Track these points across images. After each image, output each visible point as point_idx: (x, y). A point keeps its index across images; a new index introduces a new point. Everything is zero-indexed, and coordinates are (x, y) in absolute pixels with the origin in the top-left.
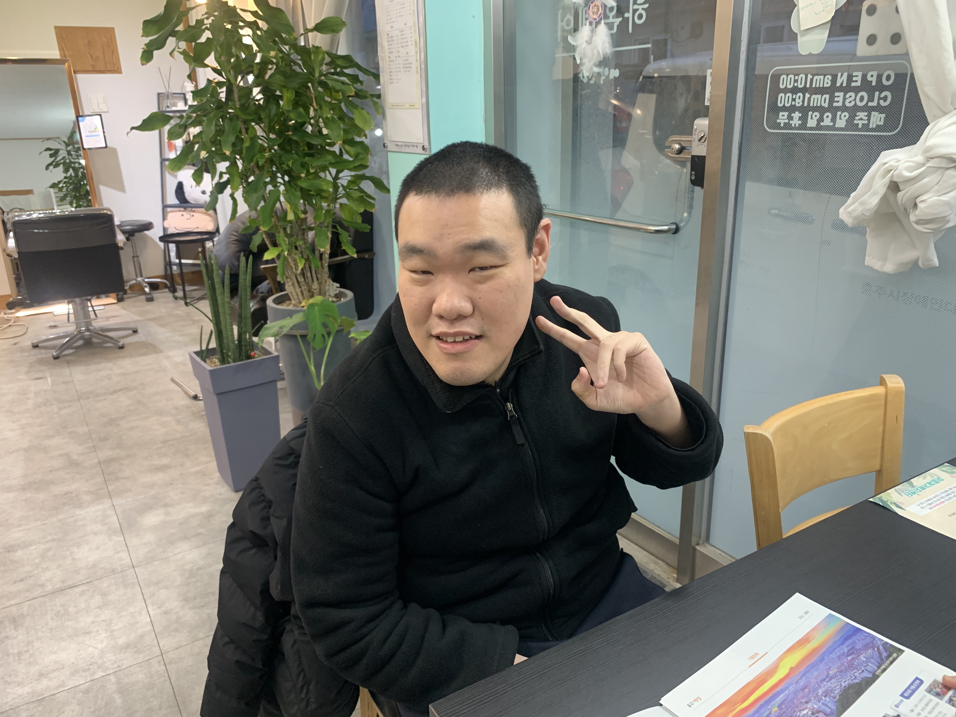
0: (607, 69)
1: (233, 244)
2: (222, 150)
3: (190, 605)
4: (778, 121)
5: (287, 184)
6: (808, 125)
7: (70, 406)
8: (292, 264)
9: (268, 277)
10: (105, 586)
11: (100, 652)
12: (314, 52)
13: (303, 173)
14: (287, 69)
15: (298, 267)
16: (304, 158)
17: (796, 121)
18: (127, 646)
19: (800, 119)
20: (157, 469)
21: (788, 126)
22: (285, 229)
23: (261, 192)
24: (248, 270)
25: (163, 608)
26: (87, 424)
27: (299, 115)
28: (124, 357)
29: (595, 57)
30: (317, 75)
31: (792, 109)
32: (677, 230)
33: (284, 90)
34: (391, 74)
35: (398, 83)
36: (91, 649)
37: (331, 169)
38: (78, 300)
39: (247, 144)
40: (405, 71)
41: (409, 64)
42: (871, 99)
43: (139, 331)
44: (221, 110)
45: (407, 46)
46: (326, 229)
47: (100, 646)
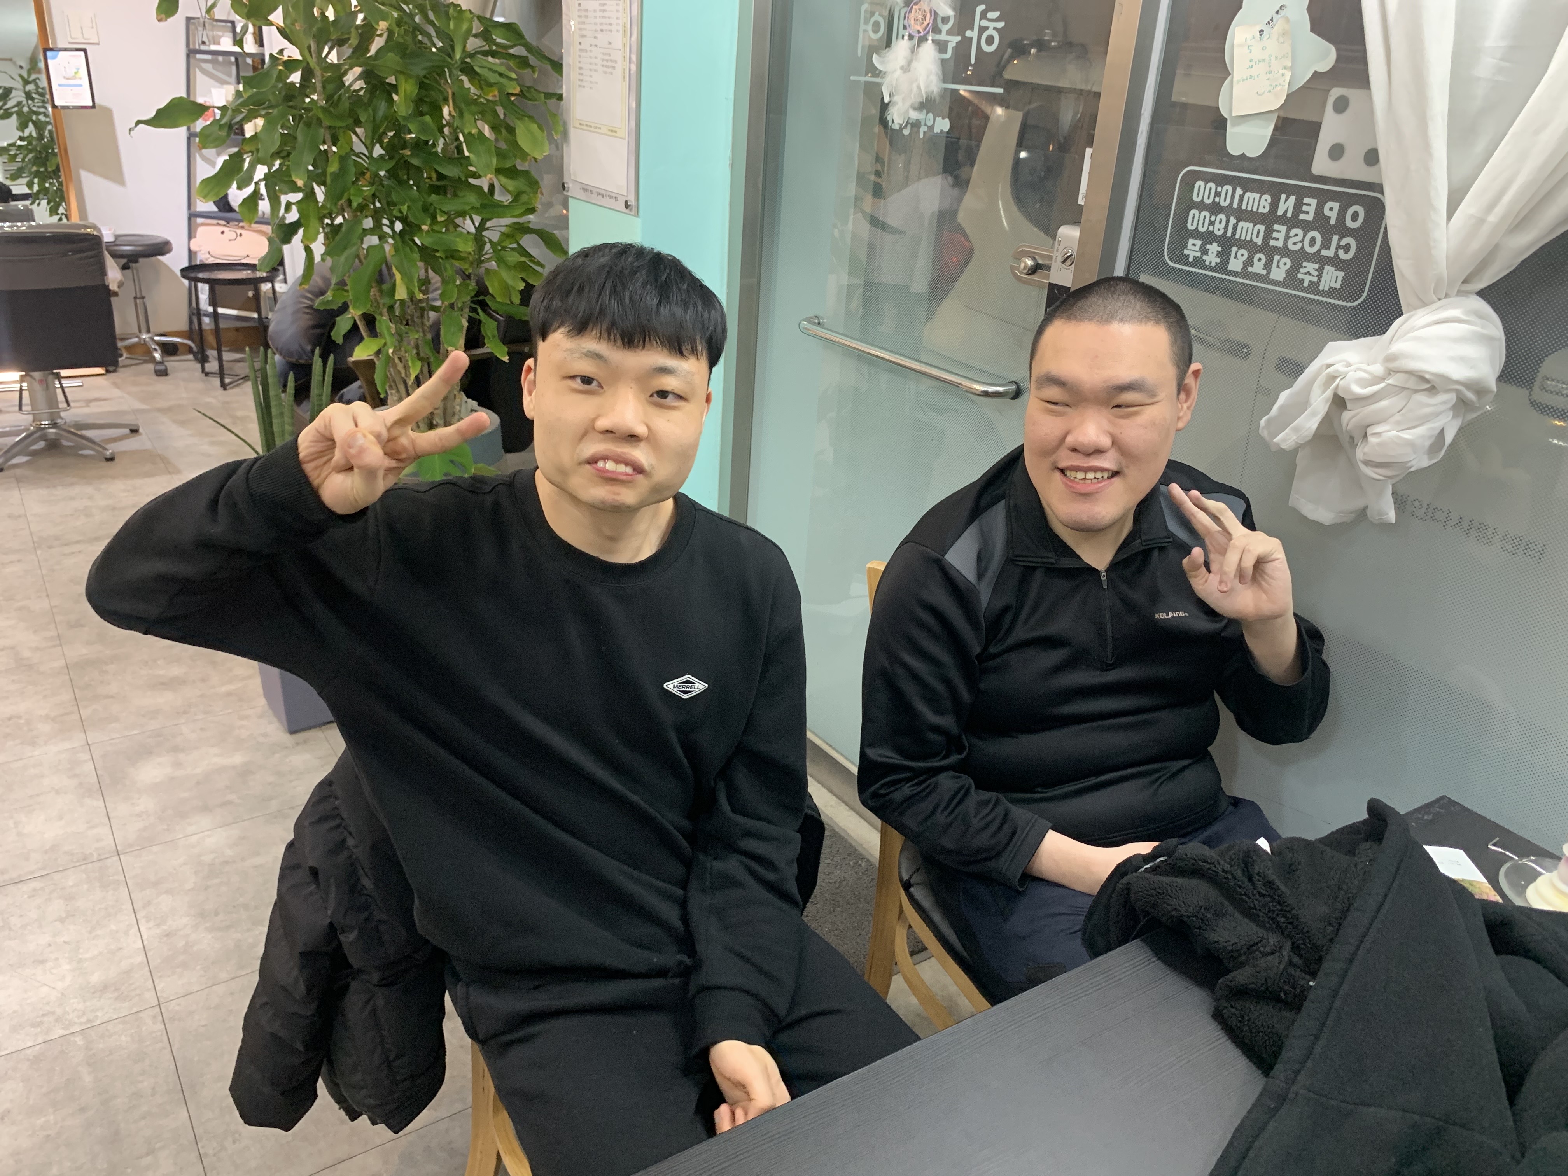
0: (931, 115)
1: (307, 313)
2: (290, 176)
3: (208, 925)
4: (1186, 252)
5: (398, 238)
6: (1230, 268)
7: (19, 561)
8: (400, 366)
9: (360, 376)
10: (71, 884)
11: (60, 995)
12: (455, 18)
13: (425, 224)
14: (409, 39)
15: (410, 375)
16: (430, 196)
17: (1212, 258)
18: (104, 988)
19: (1219, 254)
20: (163, 684)
21: (1199, 262)
22: (391, 308)
23: (354, 249)
25: (165, 927)
26: (48, 596)
27: (424, 128)
28: (114, 478)
29: (912, 96)
30: (458, 56)
31: (1208, 237)
32: (1017, 394)
33: (402, 78)
34: (581, 71)
35: (591, 88)
36: (45, 989)
37: (474, 216)
38: (37, 375)
39: (333, 167)
40: (605, 73)
41: (611, 61)
42: (1326, 245)
43: (141, 430)
44: (291, 104)
45: (611, 31)
46: (460, 313)
47: (60, 985)
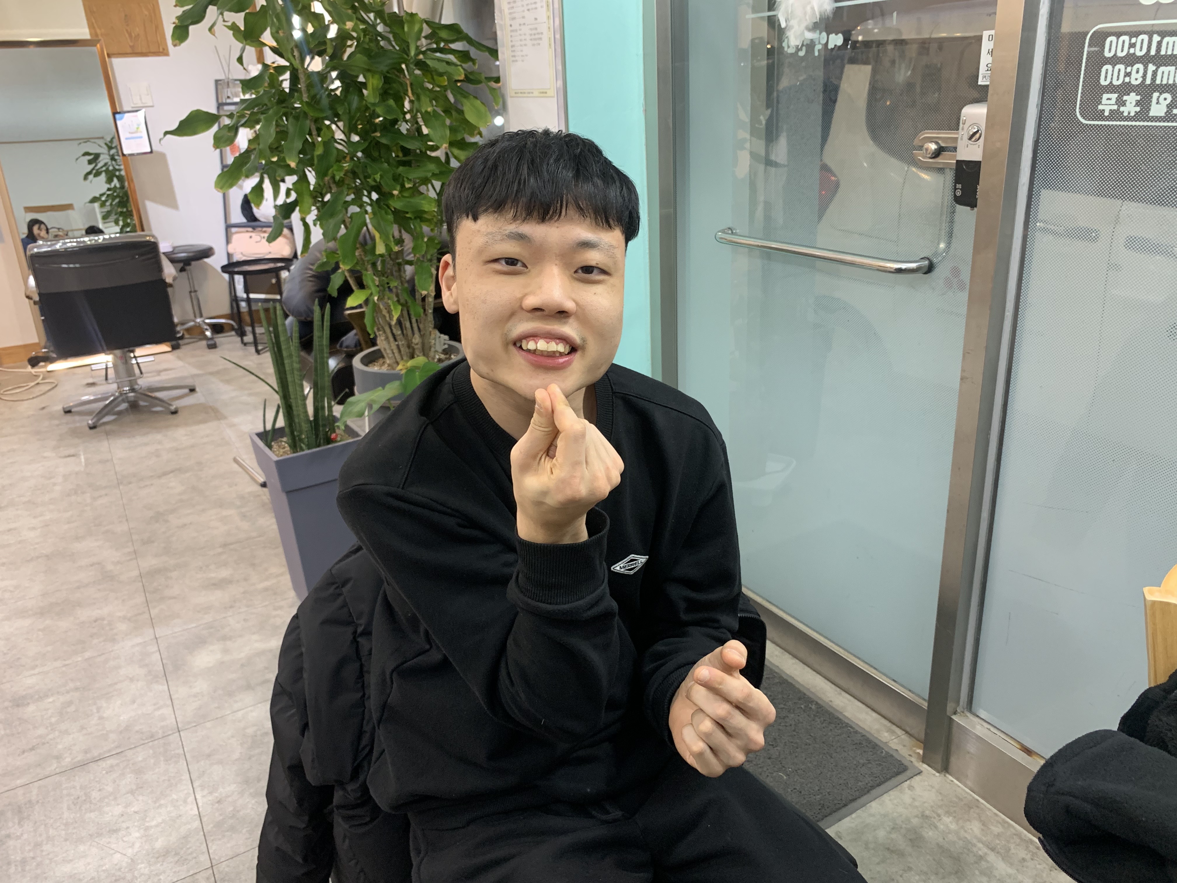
0: (824, 34)
1: (310, 281)
2: (285, 161)
3: (252, 791)
4: (1100, 107)
5: (374, 204)
6: (1152, 114)
7: (106, 495)
8: (385, 312)
9: (355, 326)
10: (140, 759)
11: (130, 861)
12: (408, 22)
13: (395, 190)
14: (372, 45)
15: (393, 316)
16: (398, 168)
17: (1130, 109)
18: (166, 853)
19: (1138, 104)
20: (214, 584)
21: (1116, 115)
22: (374, 265)
23: (341, 216)
24: (325, 323)
25: (216, 794)
26: (127, 520)
27: (389, 110)
28: (177, 426)
29: (807, 17)
30: (412, 53)
31: (1125, 89)
32: (930, 269)
33: (369, 75)
34: (513, 49)
35: (523, 61)
36: (118, 856)
37: (434, 182)
38: (118, 352)
39: (319, 151)
40: (534, 45)
41: (538, 34)
43: (197, 389)
44: (284, 105)
45: (536, 8)
46: (429, 264)
47: (130, 852)
